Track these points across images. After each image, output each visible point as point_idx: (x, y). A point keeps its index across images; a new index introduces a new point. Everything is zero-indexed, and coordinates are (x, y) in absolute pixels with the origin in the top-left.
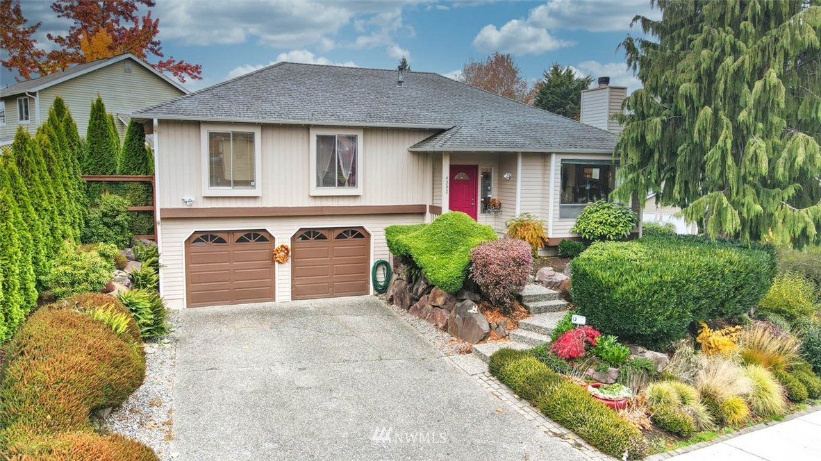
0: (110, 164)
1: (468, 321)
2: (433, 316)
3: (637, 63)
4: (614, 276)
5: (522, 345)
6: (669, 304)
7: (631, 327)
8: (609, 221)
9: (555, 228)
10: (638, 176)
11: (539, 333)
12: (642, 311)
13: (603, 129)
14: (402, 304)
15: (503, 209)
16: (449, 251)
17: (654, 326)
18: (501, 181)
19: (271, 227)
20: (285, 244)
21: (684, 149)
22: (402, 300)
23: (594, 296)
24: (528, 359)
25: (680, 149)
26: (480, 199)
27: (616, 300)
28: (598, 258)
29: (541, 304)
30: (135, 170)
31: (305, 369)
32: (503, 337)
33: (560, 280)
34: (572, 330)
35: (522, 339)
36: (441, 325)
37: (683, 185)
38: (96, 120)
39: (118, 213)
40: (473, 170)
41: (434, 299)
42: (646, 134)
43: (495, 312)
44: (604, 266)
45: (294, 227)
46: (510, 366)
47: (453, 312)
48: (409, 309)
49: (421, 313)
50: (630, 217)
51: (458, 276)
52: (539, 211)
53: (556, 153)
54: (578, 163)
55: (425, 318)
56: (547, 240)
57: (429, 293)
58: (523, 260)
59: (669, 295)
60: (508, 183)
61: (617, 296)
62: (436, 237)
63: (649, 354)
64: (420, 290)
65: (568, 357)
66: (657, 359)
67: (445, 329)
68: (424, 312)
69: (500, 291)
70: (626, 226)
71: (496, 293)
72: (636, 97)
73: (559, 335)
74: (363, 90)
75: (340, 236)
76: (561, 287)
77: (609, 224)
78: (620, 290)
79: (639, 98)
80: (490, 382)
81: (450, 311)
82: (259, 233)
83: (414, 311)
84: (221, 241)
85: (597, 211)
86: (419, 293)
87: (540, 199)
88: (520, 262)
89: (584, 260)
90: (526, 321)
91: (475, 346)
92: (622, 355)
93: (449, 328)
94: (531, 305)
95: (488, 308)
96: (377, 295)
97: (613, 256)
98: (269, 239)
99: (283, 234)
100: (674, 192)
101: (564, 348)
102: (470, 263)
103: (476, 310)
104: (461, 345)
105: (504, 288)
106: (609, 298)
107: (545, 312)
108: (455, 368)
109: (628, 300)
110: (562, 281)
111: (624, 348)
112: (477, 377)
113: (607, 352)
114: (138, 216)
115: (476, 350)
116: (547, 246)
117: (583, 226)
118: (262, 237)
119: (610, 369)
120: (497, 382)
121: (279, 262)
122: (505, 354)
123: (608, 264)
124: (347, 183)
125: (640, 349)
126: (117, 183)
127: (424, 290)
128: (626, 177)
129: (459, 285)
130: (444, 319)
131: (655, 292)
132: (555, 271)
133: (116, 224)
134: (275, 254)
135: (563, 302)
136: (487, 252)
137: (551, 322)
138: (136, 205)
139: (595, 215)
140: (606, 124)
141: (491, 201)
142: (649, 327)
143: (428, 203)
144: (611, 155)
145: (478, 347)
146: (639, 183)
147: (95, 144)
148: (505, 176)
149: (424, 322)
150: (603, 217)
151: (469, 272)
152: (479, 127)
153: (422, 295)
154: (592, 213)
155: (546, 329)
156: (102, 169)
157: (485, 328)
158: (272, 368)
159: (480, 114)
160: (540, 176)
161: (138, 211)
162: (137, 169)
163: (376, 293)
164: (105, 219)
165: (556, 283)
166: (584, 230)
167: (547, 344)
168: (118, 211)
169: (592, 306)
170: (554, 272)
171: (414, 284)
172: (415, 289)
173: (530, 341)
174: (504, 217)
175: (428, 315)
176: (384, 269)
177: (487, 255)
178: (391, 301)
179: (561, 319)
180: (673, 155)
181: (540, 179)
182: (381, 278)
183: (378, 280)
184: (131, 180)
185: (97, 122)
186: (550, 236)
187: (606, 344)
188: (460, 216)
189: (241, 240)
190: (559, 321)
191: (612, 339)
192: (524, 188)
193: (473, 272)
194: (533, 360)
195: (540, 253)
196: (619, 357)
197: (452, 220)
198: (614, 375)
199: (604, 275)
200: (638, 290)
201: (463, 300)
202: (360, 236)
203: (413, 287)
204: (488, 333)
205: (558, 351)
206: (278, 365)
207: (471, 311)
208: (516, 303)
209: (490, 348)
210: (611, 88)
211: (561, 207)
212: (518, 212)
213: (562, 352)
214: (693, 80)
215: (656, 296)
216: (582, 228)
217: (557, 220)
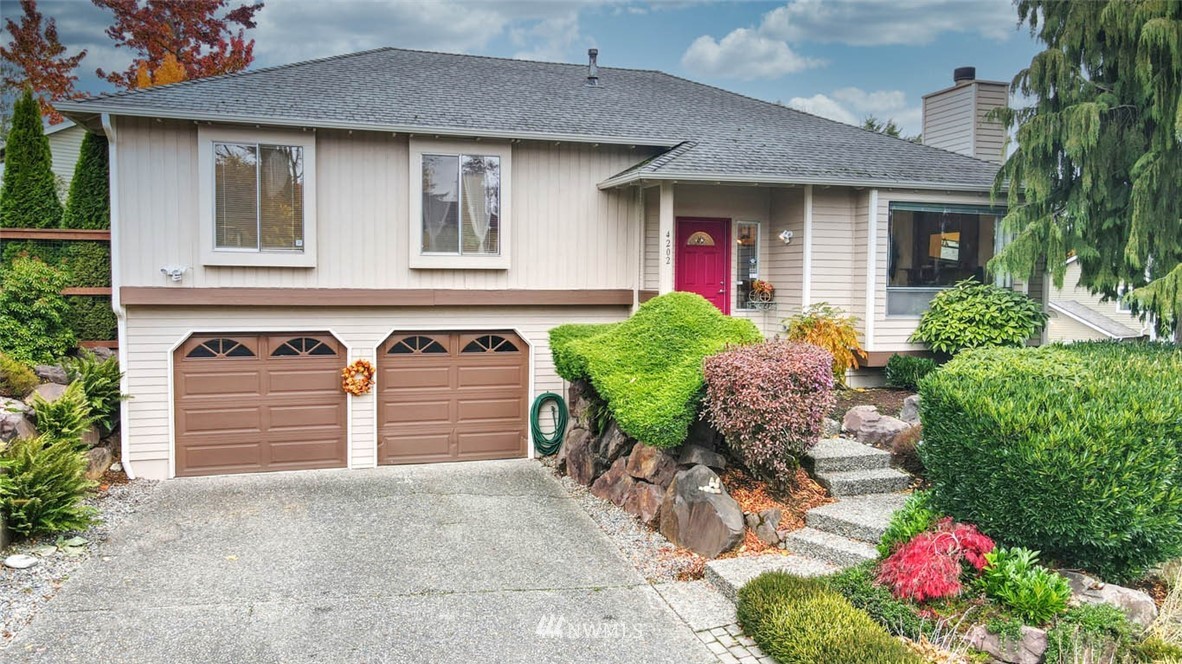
0: (43, 209)
1: (700, 508)
2: (634, 499)
3: (1039, 11)
4: (1026, 411)
5: (814, 562)
6: (1160, 477)
7: (1072, 530)
8: (988, 317)
9: (879, 332)
10: (1047, 227)
11: (850, 537)
12: (1098, 492)
13: (965, 153)
14: (579, 475)
15: (776, 300)
16: (662, 366)
17: (1125, 528)
18: (774, 244)
19: (340, 327)
20: (365, 360)
21: (1148, 163)
22: (579, 468)
23: (978, 457)
24: (826, 601)
25: (1138, 164)
26: (735, 282)
27: (1035, 466)
28: (981, 374)
29: (854, 476)
30: (90, 220)
31: (330, 609)
32: (774, 545)
33: (892, 429)
34: (929, 534)
35: (813, 550)
36: (647, 518)
37: (1146, 238)
38: (20, 128)
39: (40, 294)
40: (720, 229)
41: (637, 466)
42: (1063, 138)
43: (756, 491)
44: (999, 392)
45: (381, 328)
46: (784, 616)
47: (670, 489)
48: (591, 485)
49: (612, 491)
50: (1029, 309)
51: (677, 414)
52: (848, 301)
53: (881, 189)
54: (922, 210)
55: (619, 502)
56: (863, 355)
57: (628, 453)
58: (815, 381)
59: (1162, 454)
60: (788, 250)
61: (1037, 456)
62: (637, 340)
63: (1112, 594)
64: (612, 447)
65: (919, 595)
66: (1129, 605)
67: (655, 525)
68: (619, 491)
69: (765, 445)
70: (1023, 326)
71: (758, 450)
72: (1043, 65)
73: (894, 546)
74: (522, 88)
75: (471, 348)
76: (894, 444)
77: (988, 323)
78: (1041, 442)
79: (1049, 67)
80: (738, 651)
81: (665, 489)
82: (317, 338)
83: (600, 487)
84: (243, 351)
85: (961, 299)
86: (610, 453)
87: (849, 286)
88: (806, 385)
89: (950, 377)
90: (823, 510)
91: (712, 564)
92: (1055, 597)
93: (663, 522)
94: (833, 478)
95: (742, 483)
96: (540, 459)
97: (1014, 371)
98: (335, 350)
99: (362, 338)
100: (1127, 251)
101: (911, 575)
102: (703, 389)
103: (717, 486)
104: (683, 561)
105: (773, 439)
106: (1014, 460)
107: (864, 493)
108: (663, 612)
109: (1063, 465)
110: (897, 431)
111: (1055, 577)
112: (708, 637)
113: (1015, 588)
114: (94, 304)
115: (713, 573)
116: (864, 368)
117: (934, 327)
118: (320, 346)
119: (1025, 629)
120: (756, 651)
121: (354, 394)
122: (774, 586)
123: (1007, 385)
124: (481, 246)
125: (1088, 580)
126: (56, 244)
127: (620, 447)
128: (1022, 229)
129: (680, 434)
130: (654, 504)
131: (1129, 448)
132: (881, 413)
133: (36, 315)
134: (346, 379)
135: (899, 473)
136: (736, 363)
137: (878, 514)
138: (90, 285)
139: (958, 307)
140: (971, 145)
141: (755, 284)
142: (1114, 530)
143: (636, 286)
144: (986, 194)
145: (716, 565)
146: (1050, 239)
147: (17, 171)
148: (781, 236)
149: (616, 511)
150: (975, 310)
151: (700, 407)
152: (732, 145)
153: (615, 457)
154: (951, 303)
155: (867, 530)
156: (27, 217)
157: (735, 524)
158: (258, 605)
159: (735, 127)
160: (849, 242)
161: (94, 297)
162: (93, 218)
163: (539, 455)
164: (13, 306)
165: (884, 435)
166: (937, 337)
167: (868, 564)
168: (40, 291)
169: (972, 479)
170: (879, 415)
171: (603, 436)
172: (602, 446)
173: (829, 556)
174: (780, 314)
175: (626, 496)
176: (553, 409)
177: (737, 368)
178: (562, 469)
179: (898, 508)
180: (1120, 182)
181: (849, 234)
182: (548, 424)
183: (543, 430)
184: (80, 237)
185: (21, 131)
186: (869, 350)
187: (1011, 567)
188: (687, 298)
189: (282, 351)
190: (896, 513)
191: (1025, 556)
192: (817, 256)
193: (706, 407)
194: (838, 603)
195: (851, 382)
196: (1045, 600)
197: (670, 306)
198: (1036, 643)
199: (1002, 409)
200: (1088, 441)
201: (690, 466)
202: (509, 347)
203: (600, 441)
204: (739, 536)
205: (895, 580)
206: (275, 599)
207: (706, 489)
208: (801, 474)
209: (742, 569)
210: (981, 84)
211: (890, 293)
212: (807, 301)
213: (905, 586)
214: (1169, 13)
215: (1131, 457)
216: (934, 331)
217: (884, 317)
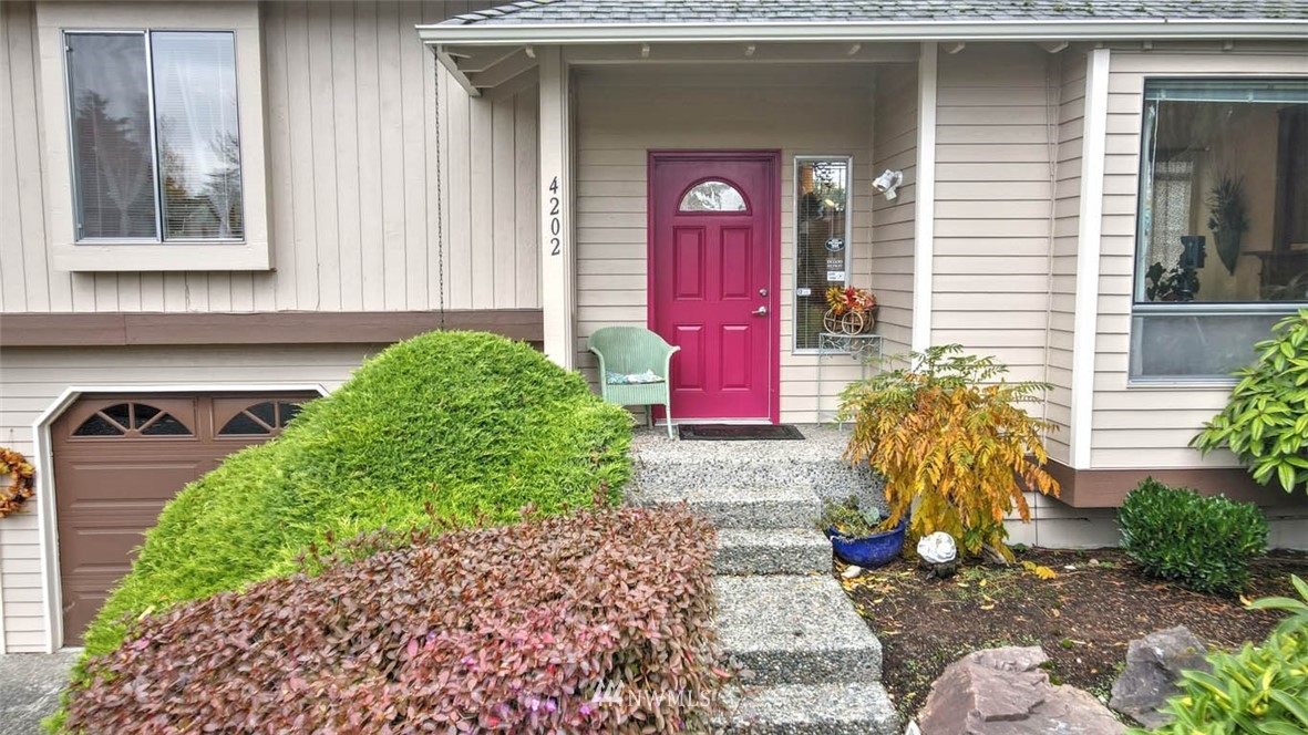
15: (881, 330)
26: (790, 291)
75: (238, 425)
117: (1263, 418)
132: (1055, 676)
148: (881, 184)
160: (1041, 172)
166: (1268, 443)
192: (951, 229)
211: (1144, 320)
216: (1257, 431)
217: (1123, 381)
